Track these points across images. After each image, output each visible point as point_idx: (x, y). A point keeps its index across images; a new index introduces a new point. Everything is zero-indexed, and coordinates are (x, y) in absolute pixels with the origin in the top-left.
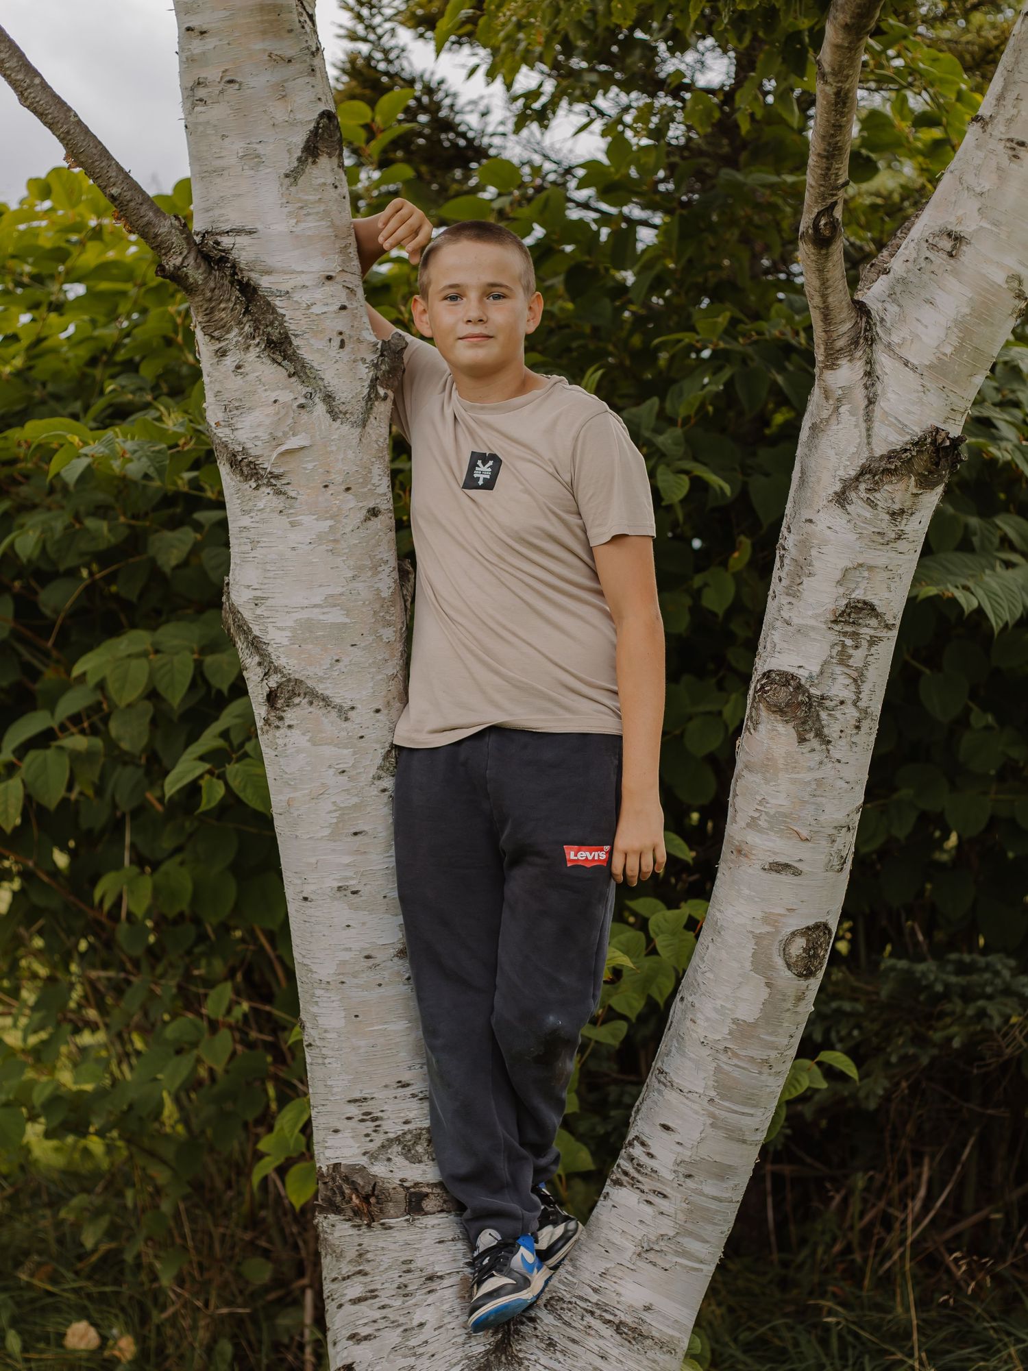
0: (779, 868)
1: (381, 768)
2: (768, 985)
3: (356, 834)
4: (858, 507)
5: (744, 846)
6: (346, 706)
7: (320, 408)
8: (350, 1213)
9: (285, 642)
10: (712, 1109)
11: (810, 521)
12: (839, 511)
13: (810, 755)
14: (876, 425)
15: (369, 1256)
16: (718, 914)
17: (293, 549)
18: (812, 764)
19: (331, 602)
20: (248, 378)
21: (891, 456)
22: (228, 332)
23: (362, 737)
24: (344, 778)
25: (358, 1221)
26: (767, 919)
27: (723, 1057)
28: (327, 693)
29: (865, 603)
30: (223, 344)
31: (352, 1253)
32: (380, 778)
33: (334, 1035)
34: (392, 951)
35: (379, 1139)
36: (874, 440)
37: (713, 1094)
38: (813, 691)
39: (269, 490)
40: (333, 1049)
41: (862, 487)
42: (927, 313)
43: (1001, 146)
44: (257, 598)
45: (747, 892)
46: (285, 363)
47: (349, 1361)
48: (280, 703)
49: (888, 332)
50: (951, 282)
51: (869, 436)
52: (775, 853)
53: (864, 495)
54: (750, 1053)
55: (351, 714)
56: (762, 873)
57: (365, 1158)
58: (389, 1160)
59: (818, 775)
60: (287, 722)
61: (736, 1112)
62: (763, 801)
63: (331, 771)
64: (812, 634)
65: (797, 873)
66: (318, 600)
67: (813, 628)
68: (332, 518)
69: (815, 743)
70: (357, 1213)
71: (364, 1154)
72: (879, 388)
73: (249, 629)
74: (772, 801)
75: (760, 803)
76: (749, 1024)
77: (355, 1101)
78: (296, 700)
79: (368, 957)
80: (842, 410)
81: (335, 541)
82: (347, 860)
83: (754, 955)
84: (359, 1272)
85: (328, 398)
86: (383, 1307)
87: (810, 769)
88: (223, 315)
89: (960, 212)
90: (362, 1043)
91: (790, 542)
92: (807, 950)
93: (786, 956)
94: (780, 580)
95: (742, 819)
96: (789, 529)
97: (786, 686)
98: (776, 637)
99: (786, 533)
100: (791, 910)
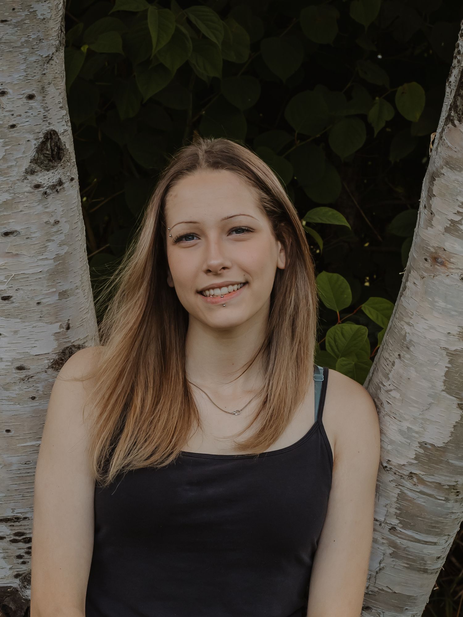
1: (34, 160)
3: (6, 234)
5: (441, 253)
10: (393, 538)
16: (407, 328)
23: (13, 126)
27: (408, 484)
32: (32, 172)
34: (46, 362)
37: (394, 521)
45: (441, 304)
54: (438, 479)
55: (2, 100)
57: (17, 581)
61: (419, 541)
71: (17, 576)
76: (437, 449)
77: (7, 520)
79: (20, 368)
83: (447, 374)
90: (14, 460)
95: (439, 222)
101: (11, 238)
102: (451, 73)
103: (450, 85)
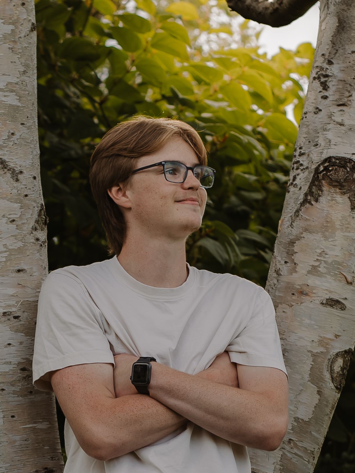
0: (333, 303)
1: (37, 222)
2: (319, 393)
3: (19, 271)
5: (305, 288)
6: (17, 169)
19: (10, 88)
23: (26, 196)
24: (13, 226)
26: (322, 342)
27: (287, 447)
28: (5, 158)
32: (36, 229)
45: (307, 321)
52: (331, 292)
54: (305, 445)
55: (20, 177)
56: (321, 307)
62: (323, 253)
63: (4, 220)
65: (343, 308)
66: (1, 85)
68: (13, 24)
74: (331, 253)
75: (320, 255)
76: (305, 422)
79: (23, 370)
81: (15, 42)
82: (11, 291)
83: (311, 369)
90: (18, 438)
91: (335, 70)
92: (343, 369)
93: (332, 371)
94: (325, 98)
95: (302, 269)
96: (330, 63)
97: (345, 167)
98: (330, 135)
99: (325, 66)
100: (337, 336)
101: (21, 274)
102: (295, 178)
103: (295, 186)
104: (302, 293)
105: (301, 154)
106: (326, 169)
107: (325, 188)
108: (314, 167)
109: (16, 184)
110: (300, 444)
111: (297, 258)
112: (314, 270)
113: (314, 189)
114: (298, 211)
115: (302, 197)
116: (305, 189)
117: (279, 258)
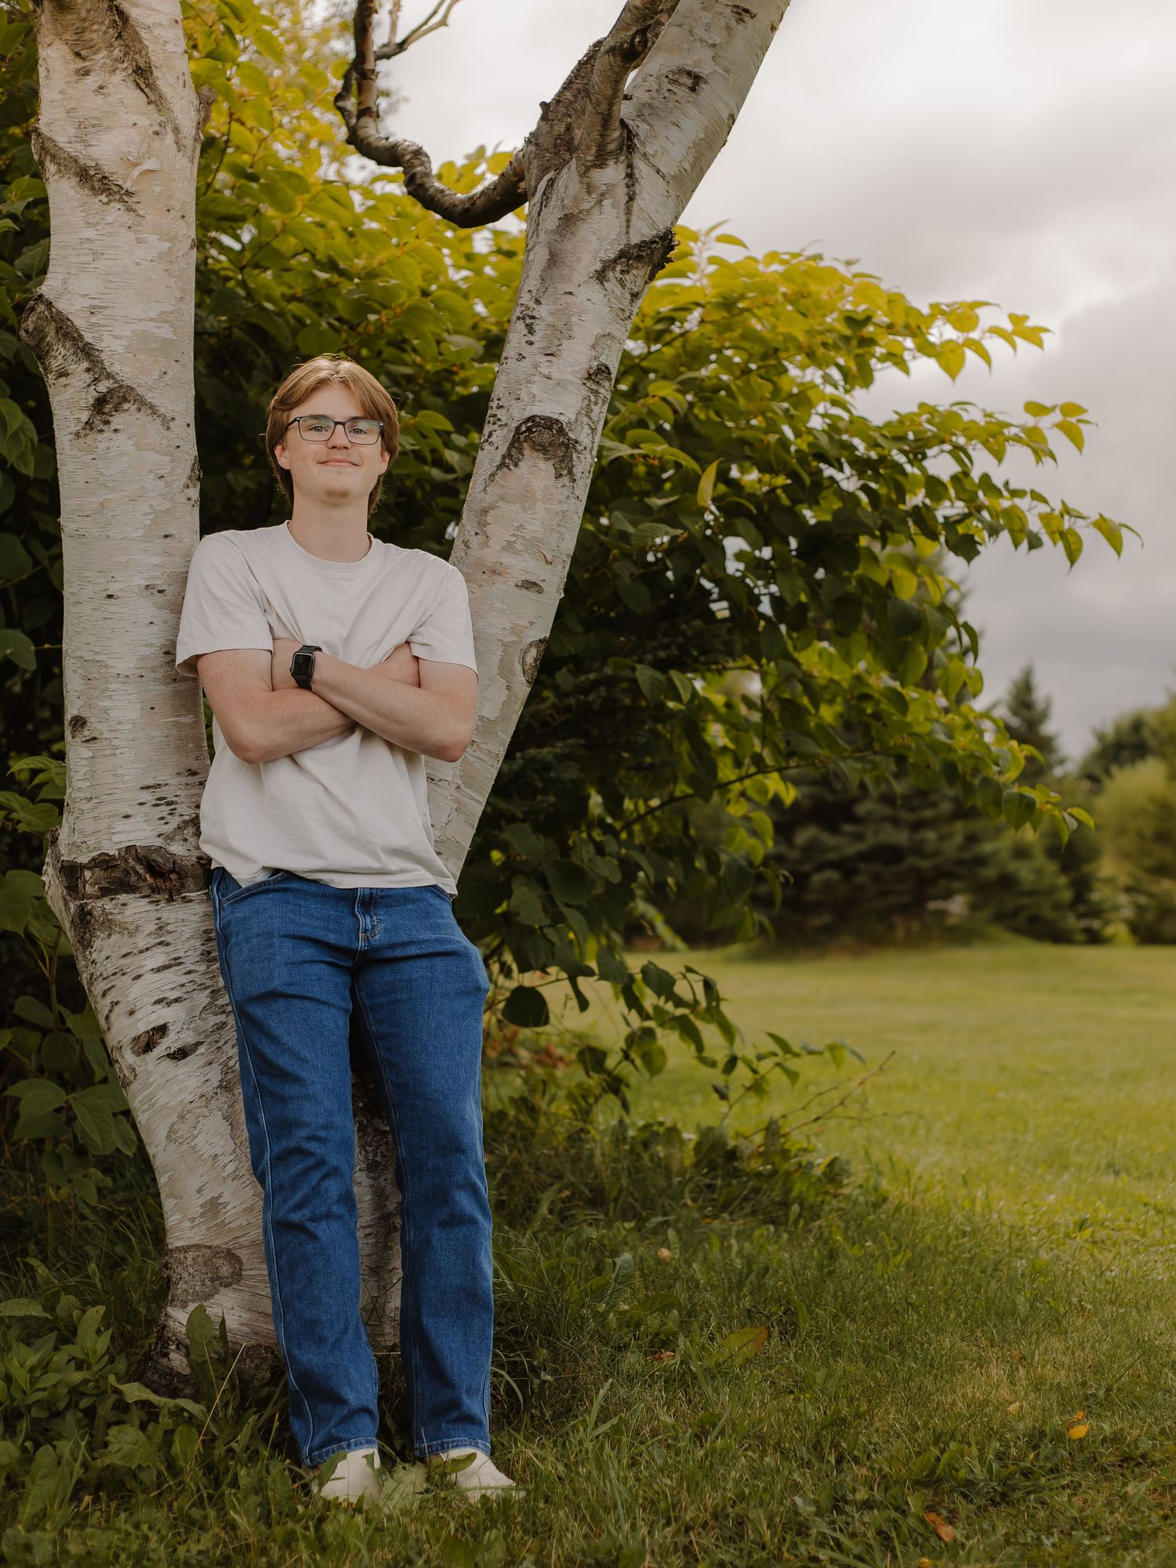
0: (529, 585)
1: (190, 478)
2: (508, 688)
3: (166, 536)
4: (612, 285)
5: (498, 567)
6: (169, 415)
7: (170, 138)
8: (147, 891)
9: (121, 350)
10: (458, 795)
11: (571, 293)
12: (598, 287)
13: (560, 490)
14: (634, 218)
15: (169, 928)
17: (137, 264)
18: (562, 498)
19: (163, 318)
20: (109, 99)
21: (642, 245)
22: (95, 53)
23: (178, 447)
24: (160, 483)
25: (157, 897)
26: (515, 630)
28: (155, 402)
29: (607, 368)
30: (87, 63)
31: (152, 927)
32: (187, 486)
33: (130, 726)
35: (175, 821)
36: (631, 231)
37: (460, 781)
38: (571, 435)
39: (120, 206)
40: (126, 740)
41: (619, 268)
42: (673, 132)
43: (728, 11)
44: (94, 307)
45: (499, 605)
46: (147, 90)
47: (161, 1022)
48: (108, 408)
49: (643, 144)
50: (692, 110)
51: (628, 226)
52: (527, 573)
53: (618, 275)
54: (489, 747)
55: (172, 424)
56: (516, 589)
57: (161, 839)
58: (185, 840)
59: (564, 507)
60: (113, 426)
61: (473, 799)
62: (521, 527)
63: (152, 475)
64: (570, 388)
65: (540, 591)
66: (153, 314)
67: (571, 382)
68: (170, 240)
69: (566, 480)
70: (155, 890)
71: (160, 836)
72: (637, 188)
73: (81, 337)
74: (529, 527)
75: (518, 529)
76: (491, 722)
77: (148, 787)
78: (126, 406)
80: (605, 202)
81: (171, 262)
82: (155, 560)
83: (500, 660)
84: (160, 943)
85: (176, 130)
86: (189, 972)
87: (561, 502)
88: (94, 36)
89: (696, 58)
90: (157, 733)
91: (542, 311)
92: (536, 660)
93: (524, 663)
94: (531, 343)
95: (496, 544)
96: (538, 302)
97: (550, 429)
98: (534, 389)
99: (532, 305)
100: (531, 623)
101: (169, 540)
102: (490, 435)
103: (491, 443)
104: (494, 572)
105: (499, 407)
106: (529, 429)
107: (527, 451)
108: (514, 425)
109: (166, 433)
110: (483, 746)
111: (490, 530)
112: (509, 547)
113: (514, 452)
114: (493, 475)
115: (498, 459)
116: (503, 450)
117: (468, 527)
